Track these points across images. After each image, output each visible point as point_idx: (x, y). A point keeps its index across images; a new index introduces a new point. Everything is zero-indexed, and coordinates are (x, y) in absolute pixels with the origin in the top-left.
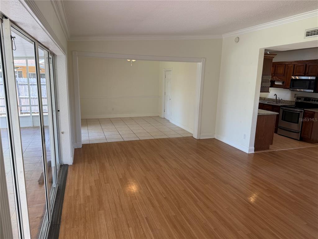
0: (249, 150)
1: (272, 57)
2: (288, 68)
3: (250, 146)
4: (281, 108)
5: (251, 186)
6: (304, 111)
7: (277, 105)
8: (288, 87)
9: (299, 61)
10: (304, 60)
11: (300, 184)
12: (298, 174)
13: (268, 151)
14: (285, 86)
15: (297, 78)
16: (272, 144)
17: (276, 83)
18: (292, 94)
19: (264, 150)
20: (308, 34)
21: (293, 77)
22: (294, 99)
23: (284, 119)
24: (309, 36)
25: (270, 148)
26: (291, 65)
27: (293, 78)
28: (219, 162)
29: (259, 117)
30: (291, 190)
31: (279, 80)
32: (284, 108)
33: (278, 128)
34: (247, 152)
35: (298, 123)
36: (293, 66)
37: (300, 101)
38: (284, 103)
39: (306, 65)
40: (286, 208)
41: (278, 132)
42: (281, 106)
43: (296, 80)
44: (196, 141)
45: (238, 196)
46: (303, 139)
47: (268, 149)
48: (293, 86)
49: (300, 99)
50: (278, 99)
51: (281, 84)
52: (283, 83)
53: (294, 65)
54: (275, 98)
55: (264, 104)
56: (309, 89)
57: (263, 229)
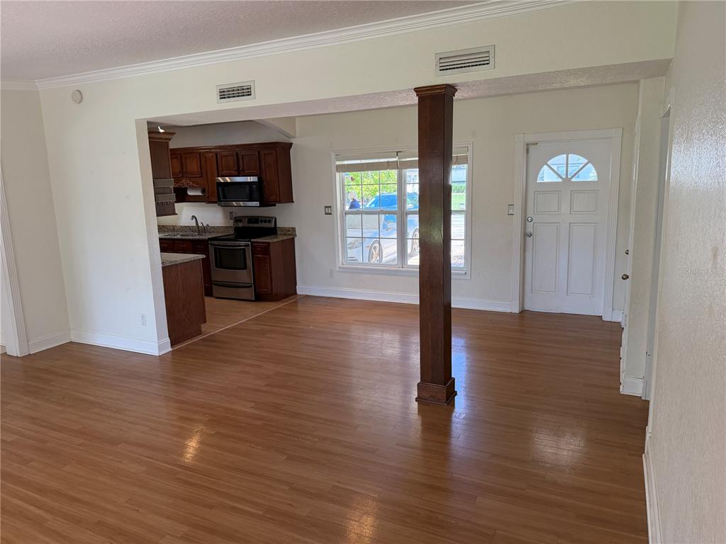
0: (160, 348)
1: (166, 139)
2: (206, 161)
3: (159, 337)
4: (211, 244)
5: (173, 426)
6: (252, 243)
7: (201, 237)
8: (214, 200)
9: (223, 146)
10: (231, 144)
11: (267, 385)
12: (262, 366)
13: (200, 338)
14: (208, 197)
15: (228, 179)
16: (205, 322)
17: (190, 193)
18: (225, 213)
19: (193, 337)
20: (225, 94)
21: (220, 178)
22: (231, 223)
23: (220, 265)
24: (224, 98)
25: (203, 330)
26: (210, 155)
27: (221, 180)
28: (92, 398)
29: (167, 270)
30: (253, 404)
31: (195, 185)
32: (216, 242)
33: (213, 286)
34: (156, 352)
35: (245, 268)
36: (215, 157)
37: (240, 225)
38: (213, 232)
39: (237, 153)
40: (248, 444)
41: (214, 294)
42: (209, 239)
43: (226, 184)
44: (20, 361)
45: (150, 460)
46: (260, 297)
47: (199, 333)
48: (225, 197)
49: (241, 221)
50: (200, 225)
51: (200, 194)
52: (203, 191)
53: (216, 154)
54: (195, 225)
55: (174, 240)
56: (251, 200)
57: (211, 507)
